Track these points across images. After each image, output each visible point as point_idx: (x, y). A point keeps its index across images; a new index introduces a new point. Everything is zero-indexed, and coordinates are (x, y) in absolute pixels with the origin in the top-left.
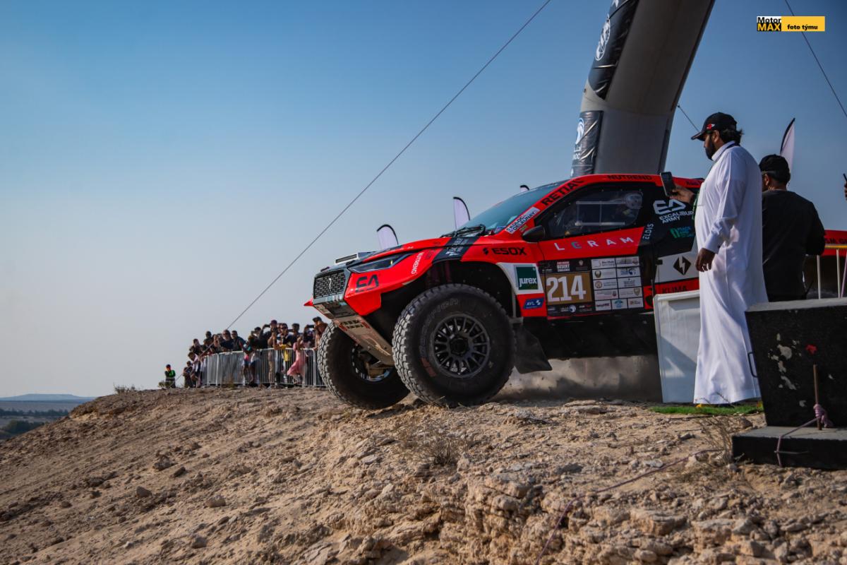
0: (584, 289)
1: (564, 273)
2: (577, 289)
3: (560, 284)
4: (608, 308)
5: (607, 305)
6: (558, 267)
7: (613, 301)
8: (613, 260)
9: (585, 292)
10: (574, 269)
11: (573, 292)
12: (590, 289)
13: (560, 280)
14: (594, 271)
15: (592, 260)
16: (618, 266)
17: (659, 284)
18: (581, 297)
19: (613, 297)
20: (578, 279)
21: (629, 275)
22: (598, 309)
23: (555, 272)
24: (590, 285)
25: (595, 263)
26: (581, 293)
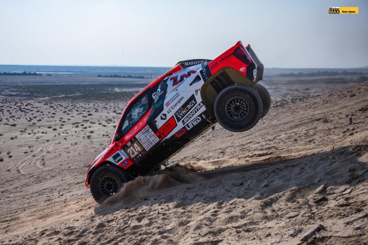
1: (131, 146)
3: (132, 150)
4: (150, 148)
5: (148, 147)
6: (128, 145)
8: (141, 131)
10: (132, 143)
11: (137, 150)
12: (140, 146)
14: (138, 139)
15: (135, 136)
16: (143, 133)
17: (160, 128)
18: (140, 150)
19: (149, 143)
21: (149, 133)
22: (147, 150)
25: (137, 136)
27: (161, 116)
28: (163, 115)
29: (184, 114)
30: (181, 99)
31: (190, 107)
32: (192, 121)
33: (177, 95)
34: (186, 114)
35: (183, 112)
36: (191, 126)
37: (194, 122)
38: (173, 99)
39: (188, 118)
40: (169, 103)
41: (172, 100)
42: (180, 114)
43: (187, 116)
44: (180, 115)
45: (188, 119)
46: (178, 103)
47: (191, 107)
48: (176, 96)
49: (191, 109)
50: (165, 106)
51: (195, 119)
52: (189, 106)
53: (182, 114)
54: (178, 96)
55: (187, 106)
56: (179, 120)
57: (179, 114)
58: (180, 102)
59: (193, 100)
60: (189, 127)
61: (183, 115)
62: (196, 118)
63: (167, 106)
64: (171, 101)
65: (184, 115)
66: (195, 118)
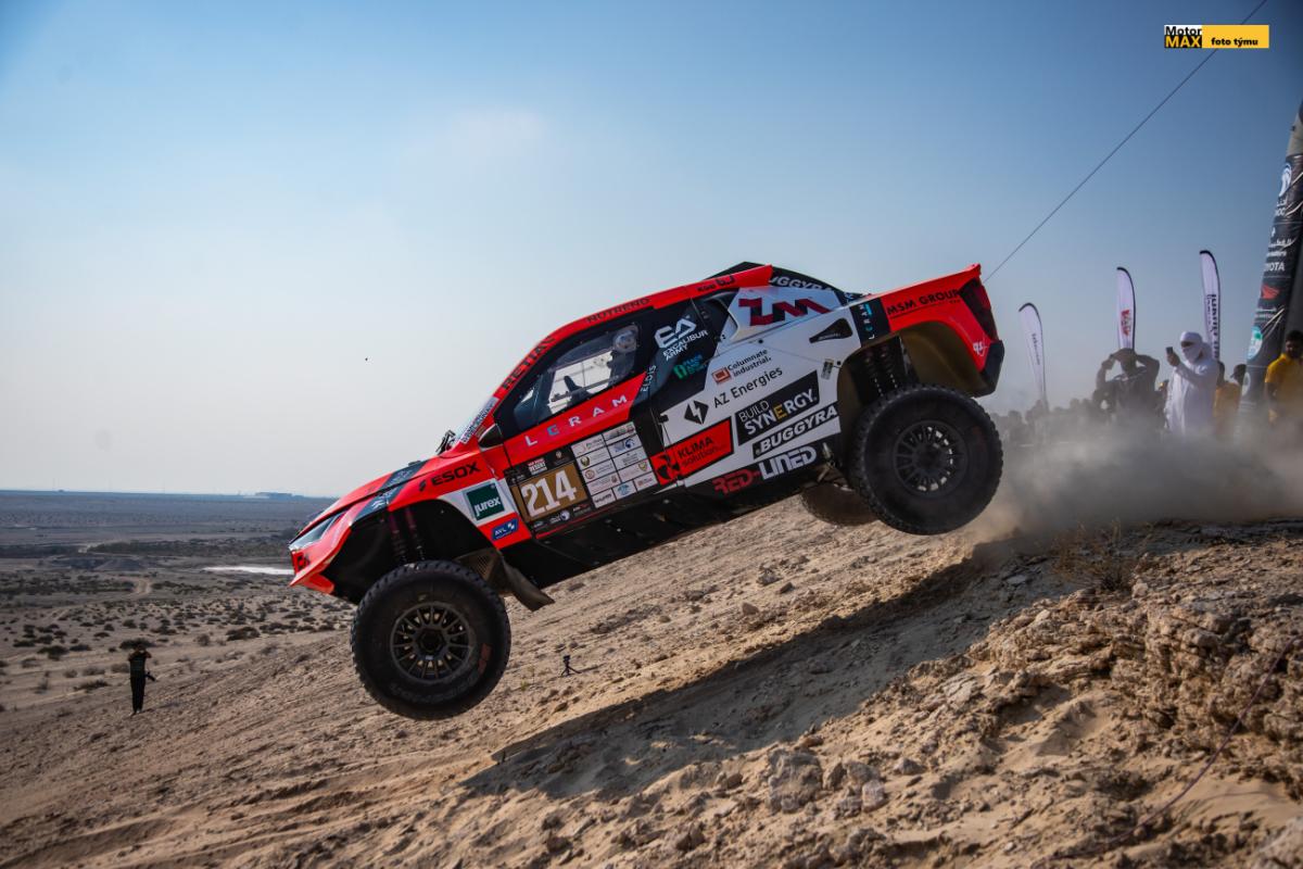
0: (572, 487)
1: (541, 475)
2: (564, 490)
3: (540, 490)
5: (609, 496)
6: (531, 469)
7: (616, 489)
8: (599, 437)
9: (575, 490)
10: (552, 465)
11: (560, 494)
12: (580, 483)
13: (538, 485)
14: (578, 460)
15: (572, 447)
16: (608, 443)
17: (671, 446)
18: (572, 498)
19: (614, 484)
20: (561, 476)
21: (627, 449)
22: (598, 505)
23: (529, 477)
24: (579, 480)
25: (578, 449)
26: (571, 493)
27: (689, 406)
28: (697, 404)
29: (768, 423)
30: (772, 375)
31: (792, 406)
32: (786, 453)
33: (761, 358)
34: (773, 424)
35: (765, 416)
36: (777, 470)
37: (791, 458)
38: (745, 366)
39: (776, 441)
40: (729, 376)
41: (739, 369)
42: (754, 420)
43: (776, 435)
44: (753, 424)
45: (774, 444)
46: (757, 382)
47: (795, 409)
48: (755, 361)
49: (794, 414)
50: (710, 380)
51: (797, 452)
52: (789, 406)
53: (759, 423)
54: (764, 361)
55: (785, 404)
56: (744, 437)
57: (749, 419)
58: (764, 383)
59: (810, 391)
60: (769, 470)
61: (761, 427)
62: (802, 450)
63: (718, 382)
64: (735, 370)
65: (766, 428)
66: (799, 448)
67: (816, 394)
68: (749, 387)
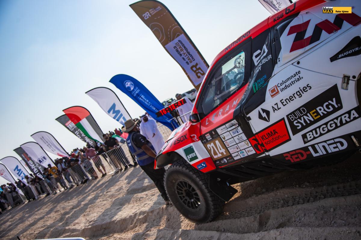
1: (211, 141)
2: (220, 149)
4: (239, 157)
5: (237, 155)
7: (239, 153)
9: (224, 150)
10: (213, 137)
13: (212, 145)
14: (221, 136)
16: (229, 130)
17: (257, 134)
18: (225, 153)
19: (238, 150)
23: (208, 141)
24: (224, 145)
27: (259, 112)
28: (264, 111)
29: (309, 122)
30: (304, 90)
31: (322, 111)
32: (325, 141)
33: (297, 77)
34: (312, 123)
35: (305, 117)
36: (321, 152)
37: (329, 145)
38: (287, 84)
39: (317, 133)
40: (278, 92)
41: (283, 86)
42: (299, 120)
43: (315, 129)
44: (298, 122)
45: (316, 136)
46: (295, 95)
47: (325, 113)
48: (293, 79)
49: (325, 116)
50: (268, 94)
51: (332, 141)
52: (321, 110)
53: (302, 122)
54: (298, 80)
55: (318, 109)
56: (296, 131)
57: (296, 120)
58: (300, 96)
59: (334, 99)
60: (316, 151)
61: (304, 124)
62: (336, 140)
63: (272, 96)
64: (281, 87)
65: (308, 125)
66: (333, 139)
67: (339, 101)
68: (291, 99)
